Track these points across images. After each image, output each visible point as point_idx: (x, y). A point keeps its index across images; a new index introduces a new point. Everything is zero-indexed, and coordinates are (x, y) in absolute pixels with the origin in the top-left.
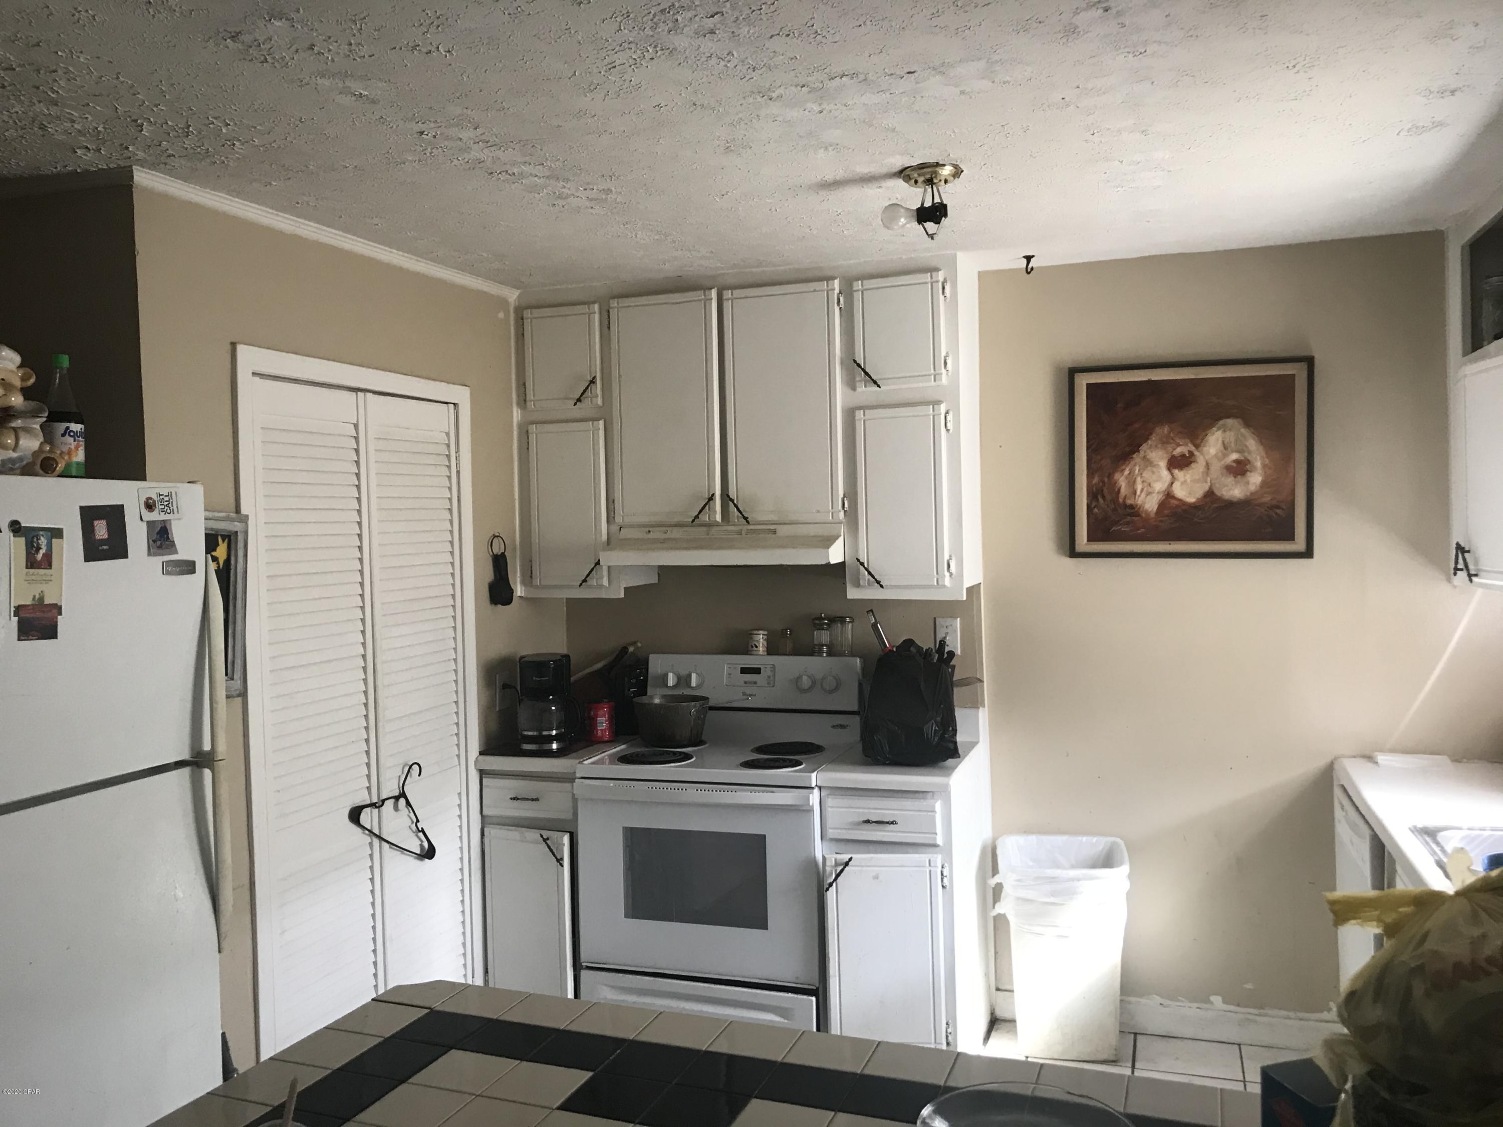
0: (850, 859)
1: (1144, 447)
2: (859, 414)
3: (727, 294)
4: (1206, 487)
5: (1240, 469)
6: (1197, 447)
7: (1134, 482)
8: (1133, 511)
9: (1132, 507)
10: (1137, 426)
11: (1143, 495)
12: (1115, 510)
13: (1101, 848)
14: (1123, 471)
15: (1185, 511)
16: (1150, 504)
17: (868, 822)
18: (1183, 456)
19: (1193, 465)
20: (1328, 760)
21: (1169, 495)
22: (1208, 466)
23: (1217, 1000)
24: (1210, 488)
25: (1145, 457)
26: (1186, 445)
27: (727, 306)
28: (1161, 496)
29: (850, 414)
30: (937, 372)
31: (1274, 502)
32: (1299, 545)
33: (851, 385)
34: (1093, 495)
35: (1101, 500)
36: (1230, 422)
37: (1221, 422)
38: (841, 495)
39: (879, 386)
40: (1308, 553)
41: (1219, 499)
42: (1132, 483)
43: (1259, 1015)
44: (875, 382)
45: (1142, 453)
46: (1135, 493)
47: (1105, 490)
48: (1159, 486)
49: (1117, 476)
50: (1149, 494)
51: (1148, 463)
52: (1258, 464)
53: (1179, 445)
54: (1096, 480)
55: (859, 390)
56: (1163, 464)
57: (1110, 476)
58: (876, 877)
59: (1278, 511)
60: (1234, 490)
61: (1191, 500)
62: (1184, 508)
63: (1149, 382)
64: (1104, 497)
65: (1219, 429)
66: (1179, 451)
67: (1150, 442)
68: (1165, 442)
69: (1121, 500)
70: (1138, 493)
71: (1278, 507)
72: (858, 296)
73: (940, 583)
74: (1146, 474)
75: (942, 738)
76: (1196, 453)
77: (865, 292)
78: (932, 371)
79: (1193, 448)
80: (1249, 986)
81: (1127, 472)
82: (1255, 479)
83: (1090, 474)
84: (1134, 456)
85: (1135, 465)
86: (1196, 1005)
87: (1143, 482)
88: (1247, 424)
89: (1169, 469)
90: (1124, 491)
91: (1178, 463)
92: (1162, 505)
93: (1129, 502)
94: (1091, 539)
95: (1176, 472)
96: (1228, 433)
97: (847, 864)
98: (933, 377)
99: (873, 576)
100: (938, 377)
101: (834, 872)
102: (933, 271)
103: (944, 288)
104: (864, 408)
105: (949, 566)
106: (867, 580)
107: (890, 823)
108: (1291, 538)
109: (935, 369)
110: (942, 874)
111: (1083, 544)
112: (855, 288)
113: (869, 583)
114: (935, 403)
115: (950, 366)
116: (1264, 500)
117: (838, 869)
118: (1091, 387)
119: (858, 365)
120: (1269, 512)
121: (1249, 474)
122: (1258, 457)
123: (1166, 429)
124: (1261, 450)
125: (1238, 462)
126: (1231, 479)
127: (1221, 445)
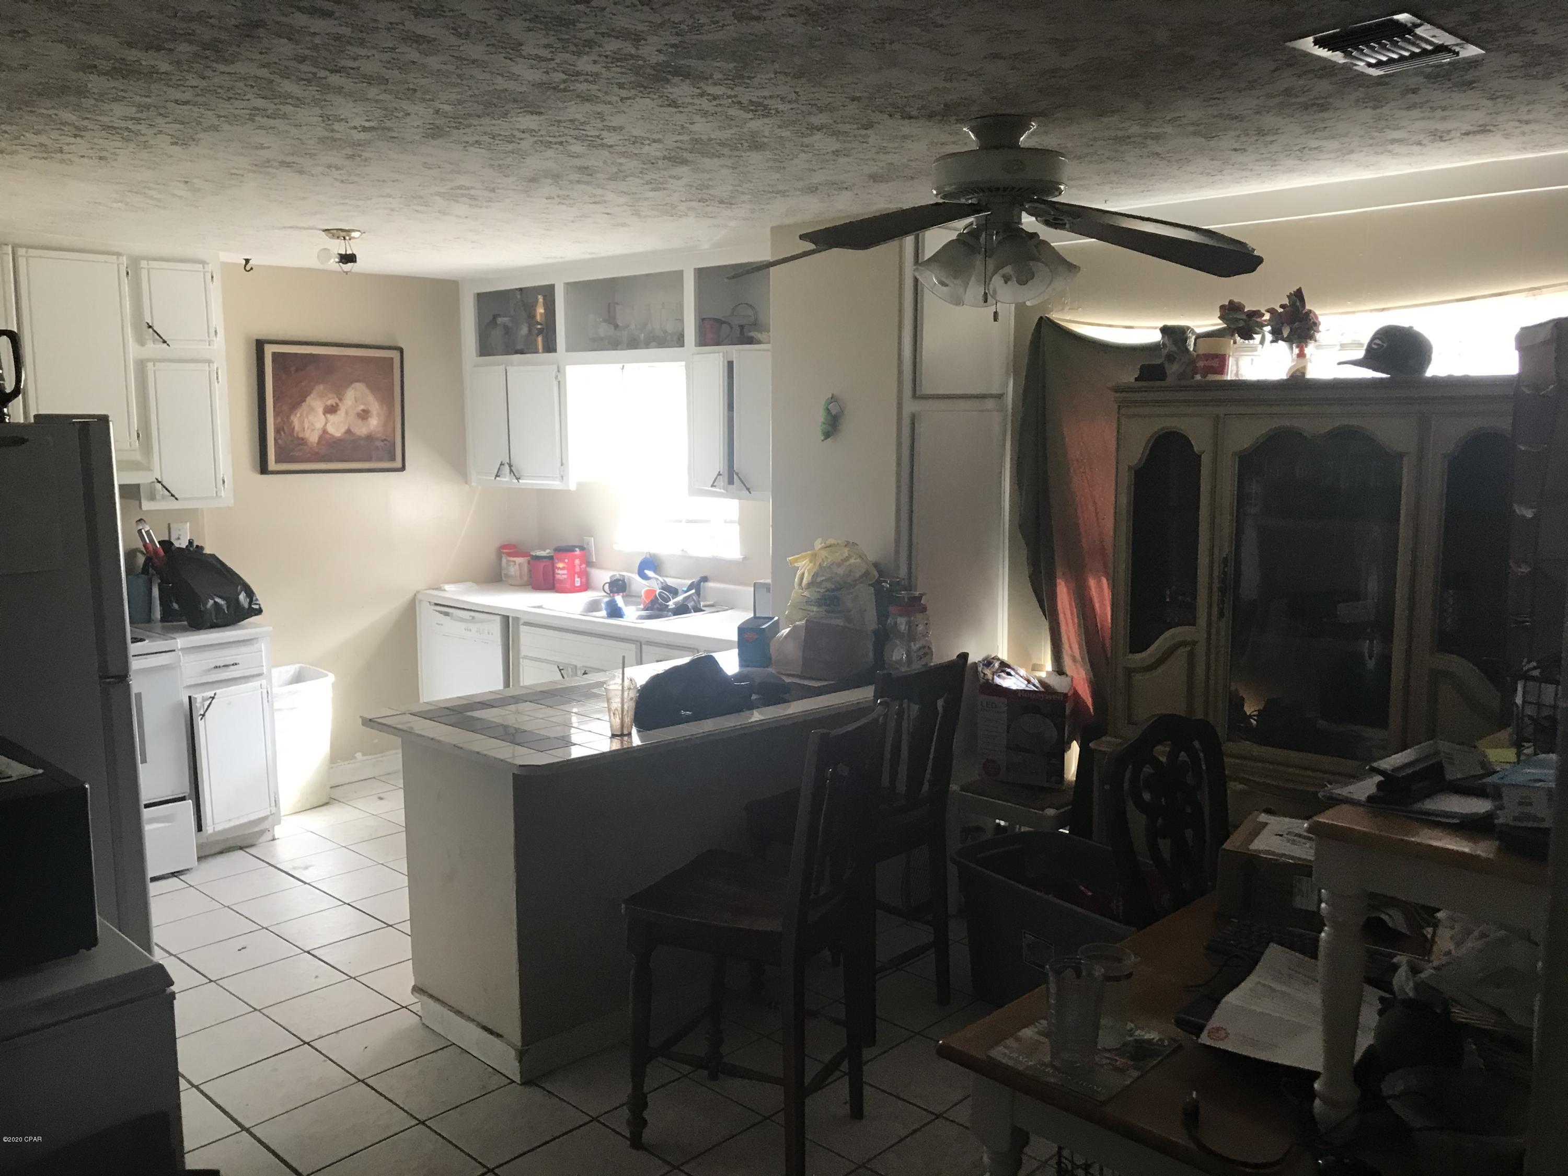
0: (215, 694)
1: (308, 399)
2: (150, 365)
3: (21, 252)
4: (346, 427)
5: (364, 415)
6: (340, 400)
7: (303, 422)
8: (302, 442)
9: (302, 439)
10: (303, 384)
11: (309, 431)
12: (292, 441)
13: (292, 673)
14: (296, 414)
15: (334, 442)
16: (313, 438)
17: (216, 667)
18: (332, 406)
19: (338, 412)
20: (411, 595)
21: (325, 431)
22: (347, 413)
23: (359, 755)
24: (349, 427)
25: (310, 405)
26: (334, 398)
27: (22, 262)
28: (320, 432)
29: (141, 365)
30: (211, 338)
31: (384, 437)
32: (398, 464)
33: (141, 342)
34: (278, 431)
35: (282, 433)
36: (357, 384)
37: (354, 385)
38: (136, 429)
39: (168, 345)
40: (403, 468)
41: (354, 434)
43: (382, 757)
44: (164, 342)
45: (307, 402)
46: (304, 429)
47: (285, 427)
48: (319, 425)
49: (292, 417)
50: (313, 430)
51: (312, 409)
52: (375, 413)
53: (330, 398)
54: (279, 419)
55: (148, 346)
56: (320, 410)
57: (288, 417)
58: (230, 704)
59: (386, 442)
60: (362, 430)
61: (338, 434)
62: (334, 440)
63: (311, 355)
64: (285, 433)
65: (353, 389)
66: (329, 402)
67: (312, 395)
68: (321, 396)
69: (295, 434)
70: (306, 429)
71: (385, 440)
72: (144, 274)
73: (219, 494)
74: (310, 417)
75: (251, 602)
76: (340, 404)
77: (151, 271)
78: (207, 338)
79: (338, 401)
80: (376, 741)
81: (298, 415)
82: (374, 423)
83: (275, 417)
84: (303, 404)
85: (303, 411)
86: (346, 763)
87: (309, 422)
88: (369, 387)
89: (324, 414)
90: (297, 428)
91: (331, 410)
92: (321, 438)
93: (301, 435)
94: (277, 461)
95: (328, 416)
96: (358, 392)
97: (213, 698)
98: (208, 342)
99: (169, 491)
100: (211, 343)
101: (203, 706)
102: (203, 263)
103: (212, 277)
104: (155, 361)
105: (224, 482)
106: (163, 495)
107: (233, 665)
108: (393, 459)
109: (209, 337)
110: (268, 693)
111: (272, 465)
112: (142, 266)
113: (163, 497)
114: (210, 362)
115: (218, 335)
116: (379, 435)
117: (207, 703)
118: (275, 355)
119: (150, 327)
120: (382, 444)
121: (370, 419)
122: (375, 407)
123: (321, 387)
124: (376, 403)
125: (363, 411)
126: (360, 422)
127: (353, 400)
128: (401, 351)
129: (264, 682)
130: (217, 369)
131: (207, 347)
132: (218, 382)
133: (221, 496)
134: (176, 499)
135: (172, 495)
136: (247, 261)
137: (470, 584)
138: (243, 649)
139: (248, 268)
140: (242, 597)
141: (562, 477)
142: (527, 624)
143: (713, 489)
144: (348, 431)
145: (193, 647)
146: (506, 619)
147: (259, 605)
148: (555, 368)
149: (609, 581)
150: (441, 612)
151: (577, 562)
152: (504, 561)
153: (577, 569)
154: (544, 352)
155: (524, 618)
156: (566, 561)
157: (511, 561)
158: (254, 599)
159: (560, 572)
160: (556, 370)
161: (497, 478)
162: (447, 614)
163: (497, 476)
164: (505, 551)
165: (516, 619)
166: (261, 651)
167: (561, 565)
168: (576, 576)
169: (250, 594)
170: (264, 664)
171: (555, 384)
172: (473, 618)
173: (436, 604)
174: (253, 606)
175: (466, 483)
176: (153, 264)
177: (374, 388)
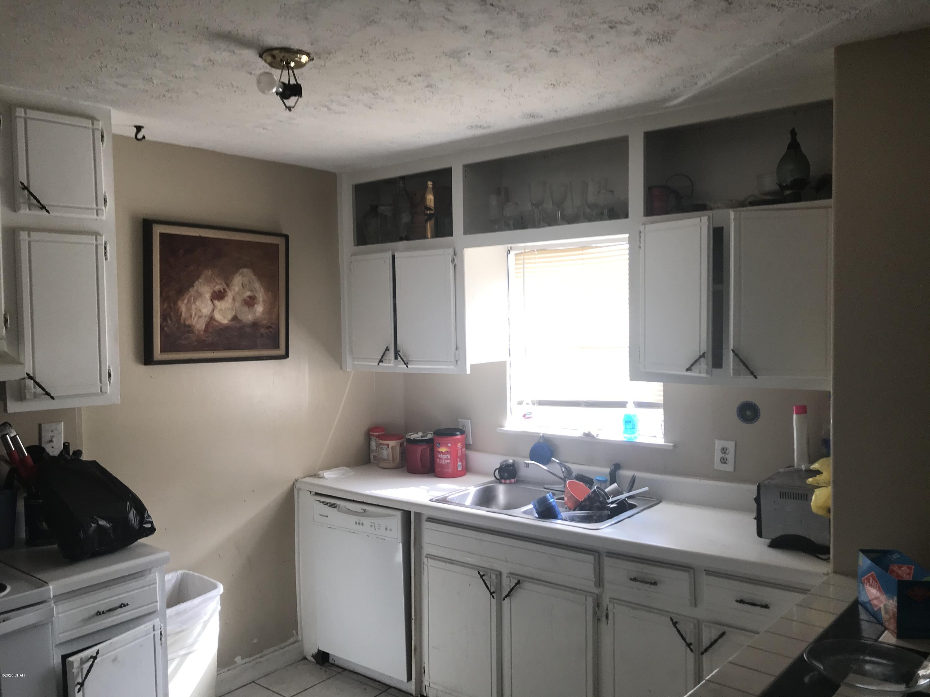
0: (97, 653)
1: (197, 283)
2: (24, 235)
4: (233, 314)
5: (250, 302)
6: (228, 285)
7: (190, 308)
8: (189, 329)
9: (189, 326)
10: (191, 268)
11: (196, 318)
12: (178, 328)
14: (183, 300)
15: (221, 329)
16: (200, 325)
17: (99, 613)
18: (220, 291)
19: (226, 298)
21: (212, 319)
22: (234, 299)
23: (238, 659)
24: (236, 314)
25: (197, 290)
26: (221, 284)
28: (207, 319)
29: (11, 234)
30: (99, 207)
31: (269, 324)
32: (282, 352)
33: (13, 206)
34: (164, 317)
35: (169, 322)
36: (245, 270)
37: (241, 270)
38: (4, 313)
39: (47, 211)
40: (286, 356)
42: (189, 310)
43: (261, 657)
44: (43, 207)
45: (195, 288)
46: (191, 315)
47: (172, 314)
48: (206, 311)
49: (180, 303)
50: (200, 317)
51: (200, 295)
52: (261, 299)
53: (217, 284)
54: (166, 305)
55: (22, 211)
56: (208, 296)
57: (175, 303)
58: (115, 660)
59: (271, 330)
60: (248, 317)
61: (225, 322)
62: (221, 327)
63: (200, 237)
64: (171, 320)
65: (240, 275)
66: (217, 288)
67: (200, 280)
68: (209, 281)
69: (182, 321)
70: (193, 316)
71: (270, 327)
72: (20, 124)
73: (103, 391)
74: (198, 303)
75: (142, 521)
76: (227, 290)
77: (28, 121)
78: (95, 206)
79: (225, 287)
80: (255, 641)
81: (186, 301)
82: (259, 309)
83: (162, 303)
84: (191, 290)
85: (191, 297)
86: (226, 669)
87: (196, 308)
88: (255, 273)
89: (212, 300)
90: (183, 315)
91: (219, 296)
93: (187, 323)
94: (163, 350)
95: (216, 302)
96: (245, 278)
97: (95, 658)
98: (95, 211)
99: (43, 389)
100: (99, 211)
101: (82, 669)
102: (93, 119)
103: (102, 136)
104: (30, 230)
105: (110, 375)
106: (35, 393)
107: (121, 607)
108: (277, 346)
109: (97, 205)
110: (161, 634)
111: (158, 354)
112: (17, 114)
113: (36, 396)
114: (97, 234)
115: (108, 204)
116: (264, 322)
117: (86, 666)
118: (162, 235)
119: (25, 188)
120: (267, 331)
121: (256, 305)
122: (261, 295)
123: (209, 273)
124: (262, 289)
125: (250, 297)
126: (246, 309)
127: (241, 285)
128: (287, 237)
129: (157, 621)
130: (105, 243)
131: (95, 217)
132: (106, 259)
133: (106, 393)
134: (52, 398)
135: (48, 394)
136: (139, 128)
137: (344, 470)
138: (134, 584)
139: (140, 136)
140: (132, 515)
141: (457, 361)
142: (431, 520)
143: (689, 373)
144: (235, 318)
145: (68, 593)
146: (407, 515)
147: (151, 523)
148: (451, 251)
149: (498, 467)
150: (325, 503)
151: (459, 445)
152: (373, 444)
153: (459, 454)
154: (433, 237)
155: (426, 513)
156: (449, 445)
157: (383, 444)
158: (146, 515)
159: (442, 456)
160: (452, 253)
161: (380, 364)
162: (333, 506)
163: (381, 361)
164: (375, 434)
165: (418, 515)
166: (155, 583)
167: (443, 449)
168: (459, 460)
169: (141, 509)
170: (158, 599)
171: (451, 266)
172: (365, 511)
173: (317, 494)
174: (145, 526)
175: (341, 369)
176: (32, 114)
177: (261, 275)
